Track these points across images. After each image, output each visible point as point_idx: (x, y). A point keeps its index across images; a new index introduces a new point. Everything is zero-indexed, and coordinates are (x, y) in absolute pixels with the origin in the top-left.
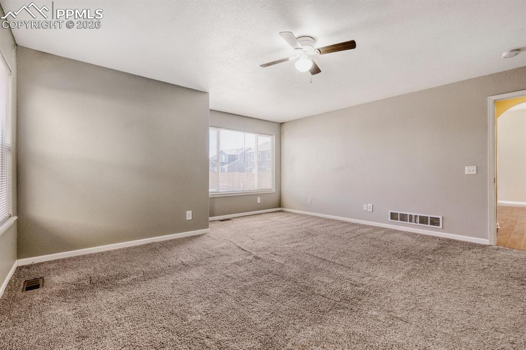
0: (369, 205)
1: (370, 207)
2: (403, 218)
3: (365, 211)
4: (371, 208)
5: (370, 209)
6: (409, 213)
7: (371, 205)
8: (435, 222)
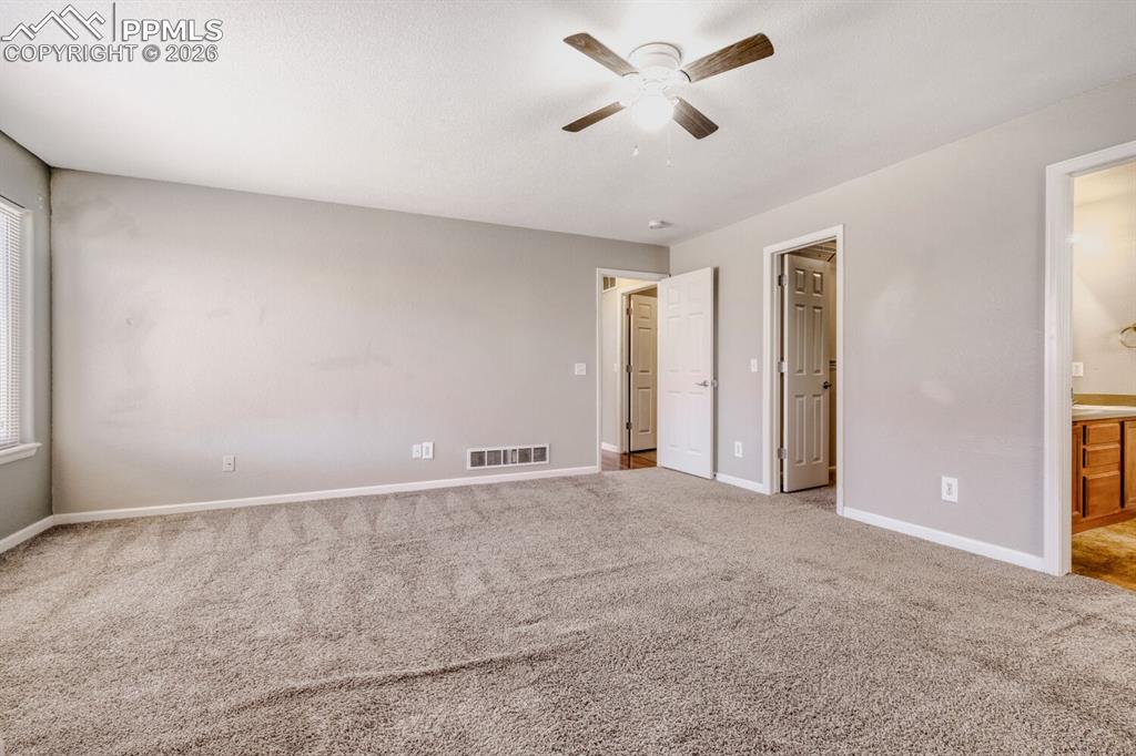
0: (425, 444)
1: (428, 448)
2: (496, 458)
3: (416, 459)
4: (431, 451)
5: (427, 453)
6: (502, 449)
7: (430, 445)
8: (541, 454)
